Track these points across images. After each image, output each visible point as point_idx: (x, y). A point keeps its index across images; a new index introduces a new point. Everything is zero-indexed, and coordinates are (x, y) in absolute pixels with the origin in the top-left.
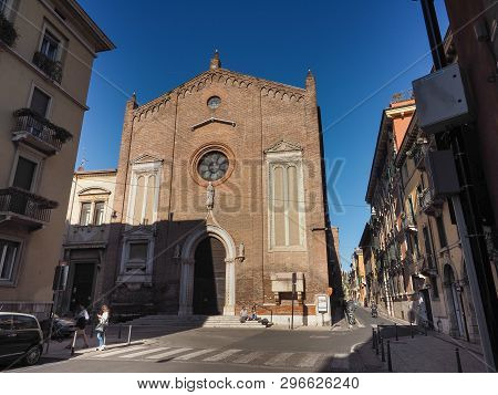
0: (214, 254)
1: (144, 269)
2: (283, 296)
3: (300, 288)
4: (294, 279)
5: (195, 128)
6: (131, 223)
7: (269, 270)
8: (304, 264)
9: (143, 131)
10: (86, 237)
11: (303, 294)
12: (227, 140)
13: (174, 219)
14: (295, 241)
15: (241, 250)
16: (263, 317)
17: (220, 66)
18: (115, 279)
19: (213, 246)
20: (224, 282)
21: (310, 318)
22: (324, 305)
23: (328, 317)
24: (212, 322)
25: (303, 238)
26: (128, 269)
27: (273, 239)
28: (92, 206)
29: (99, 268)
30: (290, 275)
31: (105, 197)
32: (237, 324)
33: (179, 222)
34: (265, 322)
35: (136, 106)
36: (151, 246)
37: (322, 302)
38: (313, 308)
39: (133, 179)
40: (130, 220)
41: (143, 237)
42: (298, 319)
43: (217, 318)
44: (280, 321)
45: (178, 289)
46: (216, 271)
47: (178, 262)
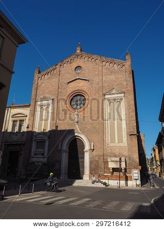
0: (78, 147)
1: (43, 155)
2: (114, 170)
3: (123, 166)
4: (120, 161)
5: (69, 83)
6: (37, 131)
7: (107, 156)
8: (126, 153)
9: (43, 85)
10: (15, 138)
11: (125, 169)
12: (85, 89)
13: (58, 129)
14: (120, 141)
15: (92, 145)
16: (104, 181)
17: (81, 51)
18: (29, 160)
19: (78, 143)
20: (83, 162)
21: (129, 183)
22: (137, 175)
23: (139, 182)
24: (77, 183)
25: (125, 139)
26: (35, 155)
27: (109, 140)
28: (18, 123)
29: (21, 154)
30: (118, 159)
31: (24, 118)
32: (90, 185)
33: (61, 131)
34: (105, 184)
35: (39, 72)
36: (47, 143)
37: (136, 174)
38: (131, 177)
39: (38, 109)
40: (36, 130)
41: (43, 138)
42: (123, 183)
43: (80, 181)
44: (113, 183)
45: (60, 165)
46: (79, 156)
47: (60, 151)
